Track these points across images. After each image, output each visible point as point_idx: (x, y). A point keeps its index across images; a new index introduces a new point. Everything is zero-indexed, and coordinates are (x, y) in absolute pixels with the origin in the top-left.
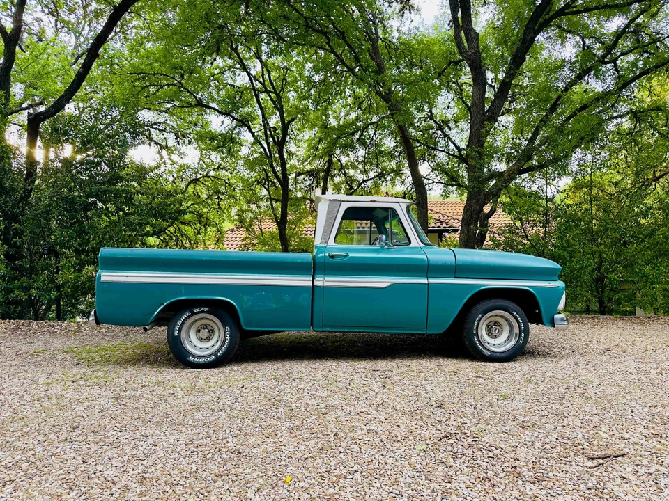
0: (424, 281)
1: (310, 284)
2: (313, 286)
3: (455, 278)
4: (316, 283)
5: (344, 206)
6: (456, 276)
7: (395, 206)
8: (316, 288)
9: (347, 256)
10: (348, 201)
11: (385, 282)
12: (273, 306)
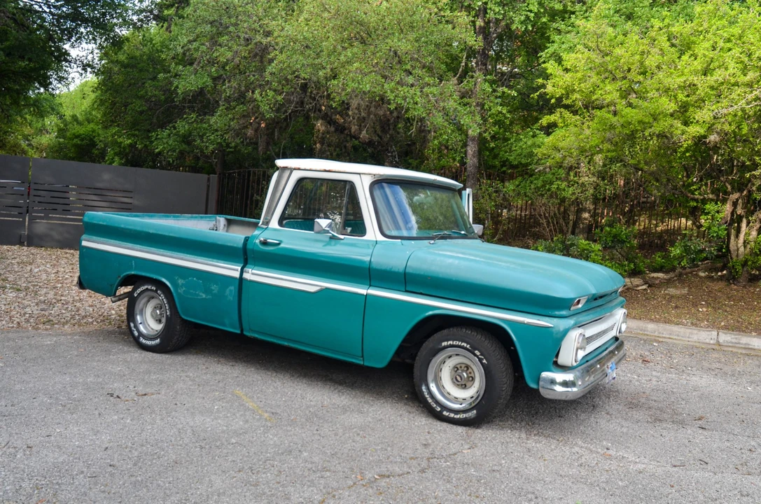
0: (362, 291)
1: (237, 275)
2: (241, 279)
3: (406, 291)
4: (246, 276)
5: (296, 176)
6: (407, 289)
7: (354, 179)
8: (244, 282)
9: (279, 244)
10: (299, 169)
11: (317, 286)
12: (203, 296)
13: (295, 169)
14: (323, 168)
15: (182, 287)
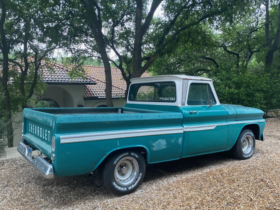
3: (235, 120)
4: (187, 130)
9: (197, 112)
11: (214, 126)
12: (165, 147)
13: (189, 80)
15: (154, 146)
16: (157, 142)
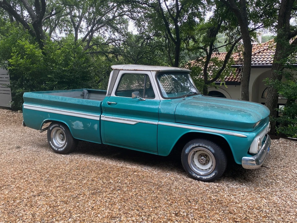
0: (156, 122)
1: (98, 119)
2: (100, 119)
4: (102, 119)
5: (121, 73)
6: (176, 121)
7: (148, 73)
8: (101, 121)
9: (116, 104)
10: (123, 70)
11: (135, 121)
12: (83, 128)
13: (121, 70)
14: (133, 69)
15: (73, 125)
16: (75, 122)
